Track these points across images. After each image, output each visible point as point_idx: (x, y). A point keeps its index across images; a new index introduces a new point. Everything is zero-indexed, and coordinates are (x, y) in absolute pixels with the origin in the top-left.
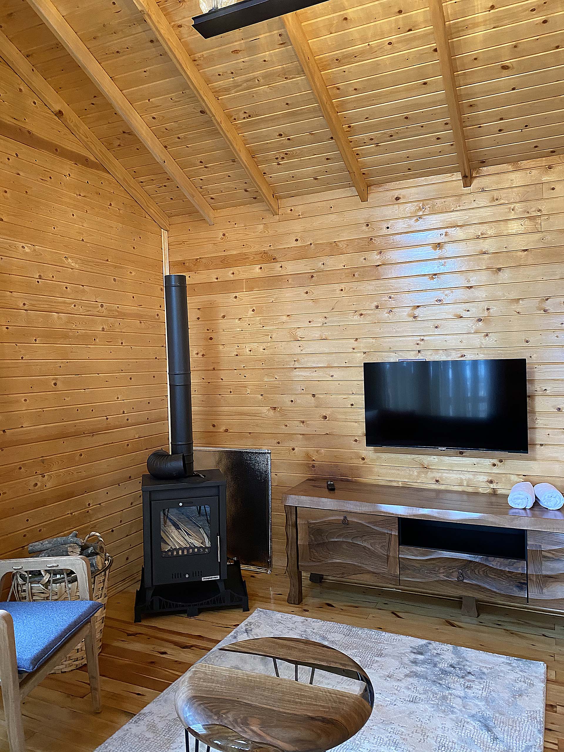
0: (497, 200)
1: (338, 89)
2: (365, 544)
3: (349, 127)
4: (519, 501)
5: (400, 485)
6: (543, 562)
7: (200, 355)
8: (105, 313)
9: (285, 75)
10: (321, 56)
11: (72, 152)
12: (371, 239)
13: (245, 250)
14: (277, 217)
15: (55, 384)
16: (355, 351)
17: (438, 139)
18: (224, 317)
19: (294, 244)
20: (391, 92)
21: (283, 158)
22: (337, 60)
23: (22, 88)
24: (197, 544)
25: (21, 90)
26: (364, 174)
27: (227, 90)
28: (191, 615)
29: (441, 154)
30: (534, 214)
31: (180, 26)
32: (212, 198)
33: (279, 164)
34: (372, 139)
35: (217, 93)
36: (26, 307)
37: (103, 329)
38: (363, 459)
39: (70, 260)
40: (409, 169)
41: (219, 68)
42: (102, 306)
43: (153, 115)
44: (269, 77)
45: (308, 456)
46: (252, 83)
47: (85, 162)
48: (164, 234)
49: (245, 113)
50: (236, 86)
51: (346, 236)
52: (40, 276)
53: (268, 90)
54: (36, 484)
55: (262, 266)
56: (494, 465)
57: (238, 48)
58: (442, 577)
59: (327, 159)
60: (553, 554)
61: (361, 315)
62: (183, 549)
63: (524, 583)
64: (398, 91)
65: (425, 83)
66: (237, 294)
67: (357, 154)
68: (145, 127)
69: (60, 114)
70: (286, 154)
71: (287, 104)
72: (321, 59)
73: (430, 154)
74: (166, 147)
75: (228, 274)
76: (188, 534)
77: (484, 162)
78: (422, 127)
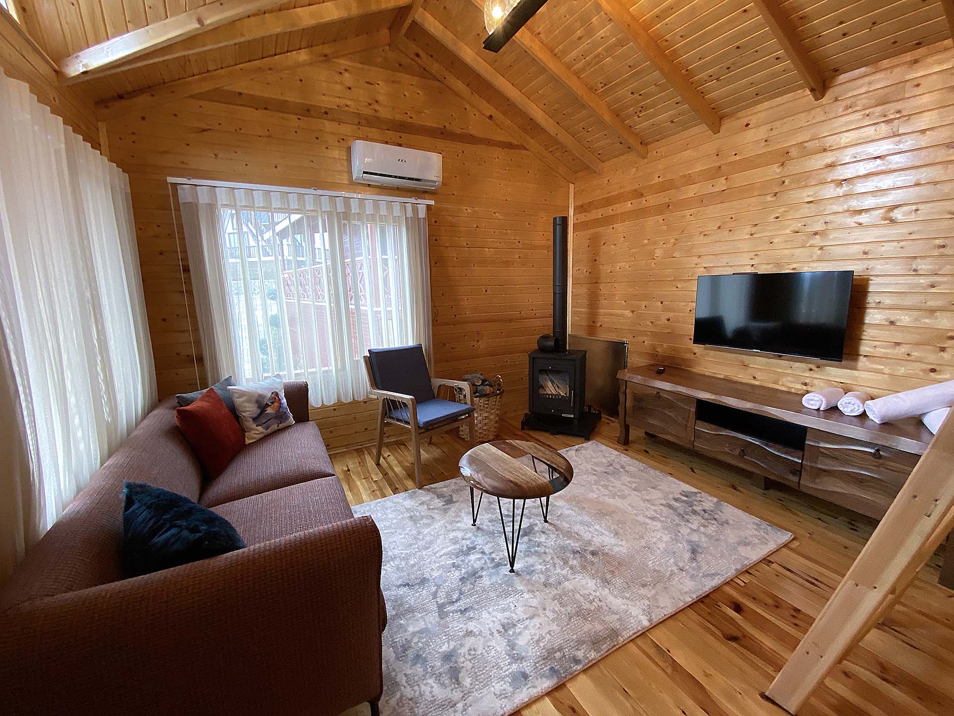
0: (850, 107)
1: (667, 41)
2: (671, 414)
3: (687, 70)
4: (814, 402)
5: (722, 377)
6: (820, 458)
7: (588, 272)
8: (521, 246)
9: (620, 43)
10: (643, 18)
11: (500, 141)
12: (720, 167)
13: (622, 191)
14: (646, 160)
15: (486, 291)
16: (697, 266)
17: (777, 59)
18: (604, 244)
19: (657, 180)
20: (716, 28)
21: (640, 111)
22: (657, 17)
23: (466, 107)
24: (562, 394)
25: (466, 109)
26: (714, 108)
27: (583, 69)
28: (553, 434)
29: (785, 72)
30: (892, 117)
31: (539, 34)
32: (599, 154)
33: (639, 117)
34: (711, 76)
35: (577, 74)
36: (468, 246)
37: (519, 257)
38: (695, 354)
39: (497, 214)
40: (757, 94)
41: (574, 54)
42: (519, 242)
43: (544, 102)
44: (610, 50)
45: (654, 347)
46: (599, 58)
47: (510, 146)
48: (572, 186)
49: (601, 83)
50: (589, 64)
51: (699, 167)
52: (477, 227)
53: (612, 60)
54: (474, 346)
55: (633, 201)
56: (811, 370)
57: (579, 35)
58: (727, 450)
59: (677, 103)
60: (830, 452)
61: (705, 235)
62: (552, 395)
63: (798, 471)
64: (721, 25)
65: (745, 11)
66: (614, 226)
67: (702, 93)
68: (541, 112)
69: (491, 117)
70: (642, 107)
71: (630, 66)
72: (643, 21)
73: (774, 75)
74: (558, 123)
75: (609, 211)
76: (558, 387)
77: (838, 70)
78: (757, 51)
